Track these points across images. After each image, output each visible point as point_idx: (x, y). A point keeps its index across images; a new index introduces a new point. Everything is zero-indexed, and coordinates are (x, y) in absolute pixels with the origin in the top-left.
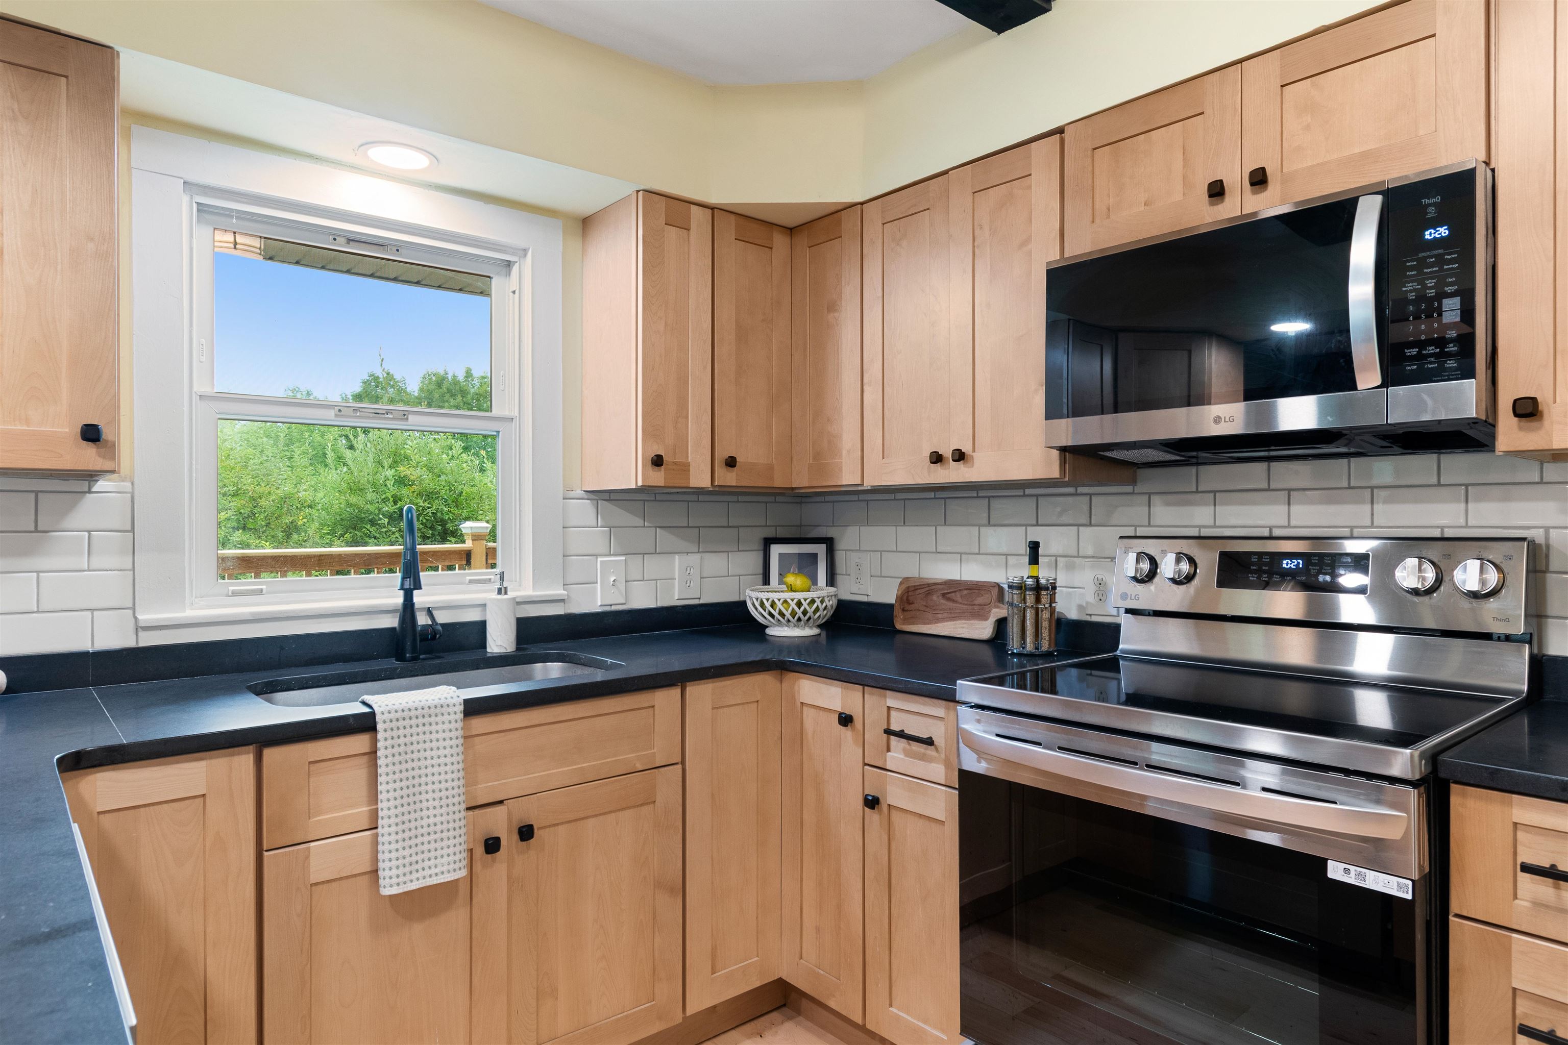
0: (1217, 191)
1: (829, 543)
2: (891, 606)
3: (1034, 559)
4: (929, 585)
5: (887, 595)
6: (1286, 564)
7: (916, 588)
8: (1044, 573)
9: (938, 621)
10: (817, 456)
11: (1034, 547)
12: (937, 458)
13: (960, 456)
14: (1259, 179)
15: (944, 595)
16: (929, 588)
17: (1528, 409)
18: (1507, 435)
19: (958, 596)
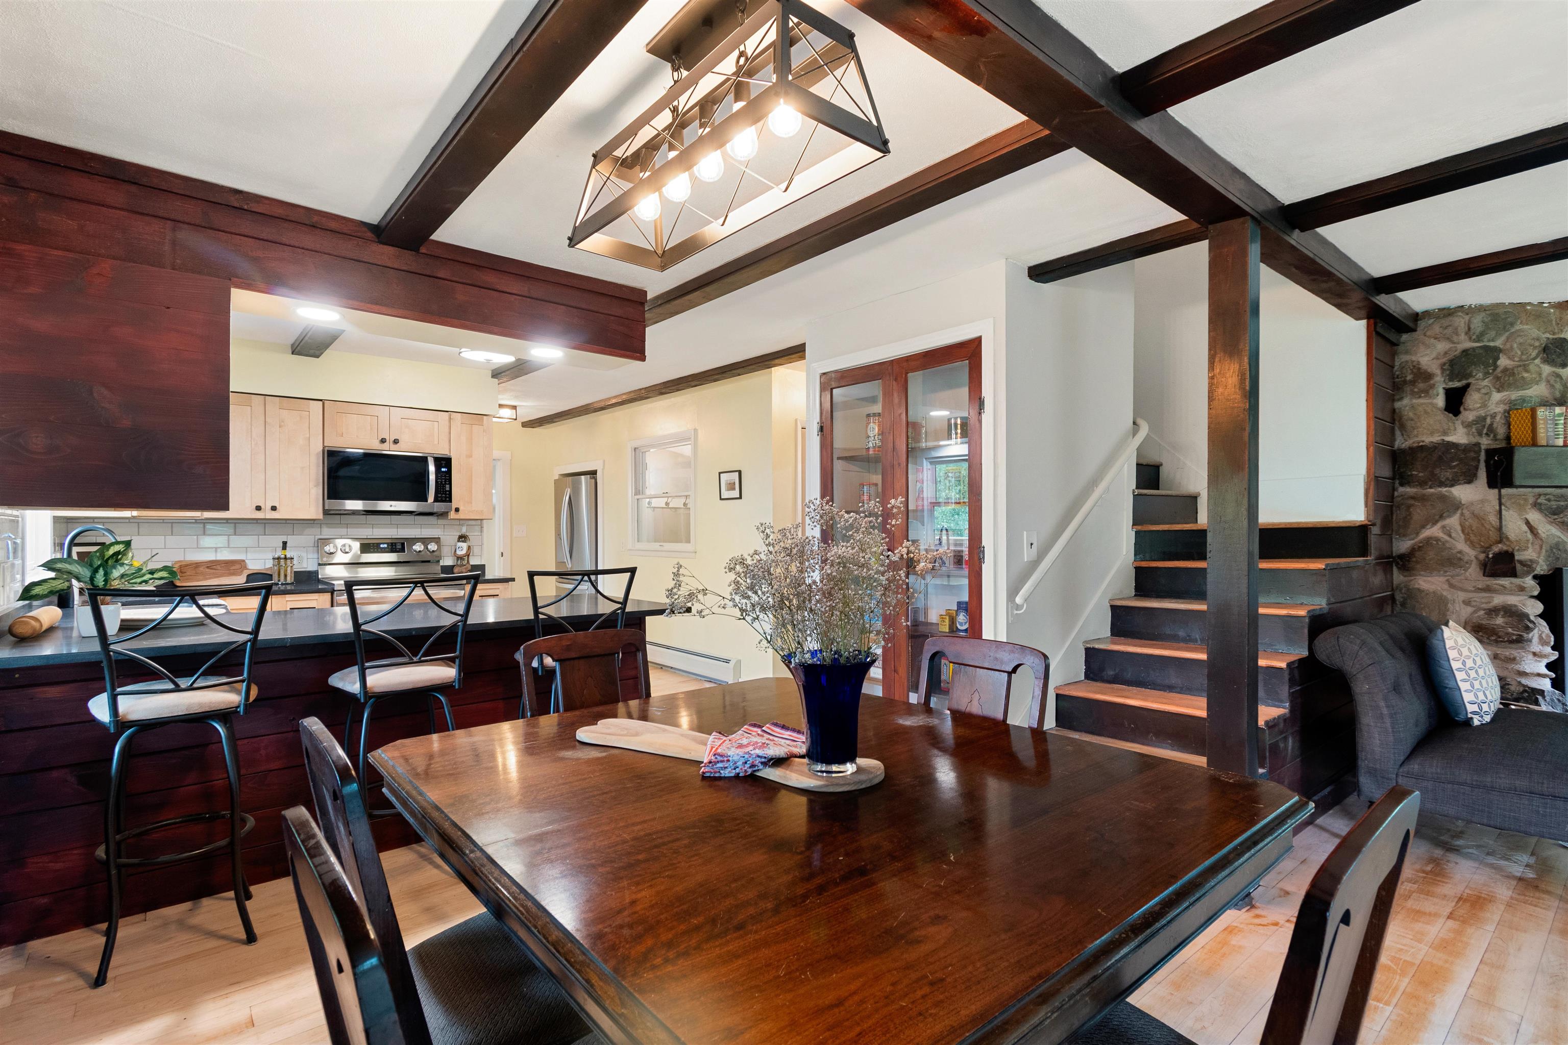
0: (383, 441)
3: (284, 548)
4: (196, 563)
6: (382, 546)
7: (186, 566)
9: (206, 579)
11: (285, 543)
12: (258, 508)
13: (274, 508)
14: (396, 442)
15: (208, 567)
16: (197, 565)
17: (457, 510)
18: (452, 515)
19: (218, 567)
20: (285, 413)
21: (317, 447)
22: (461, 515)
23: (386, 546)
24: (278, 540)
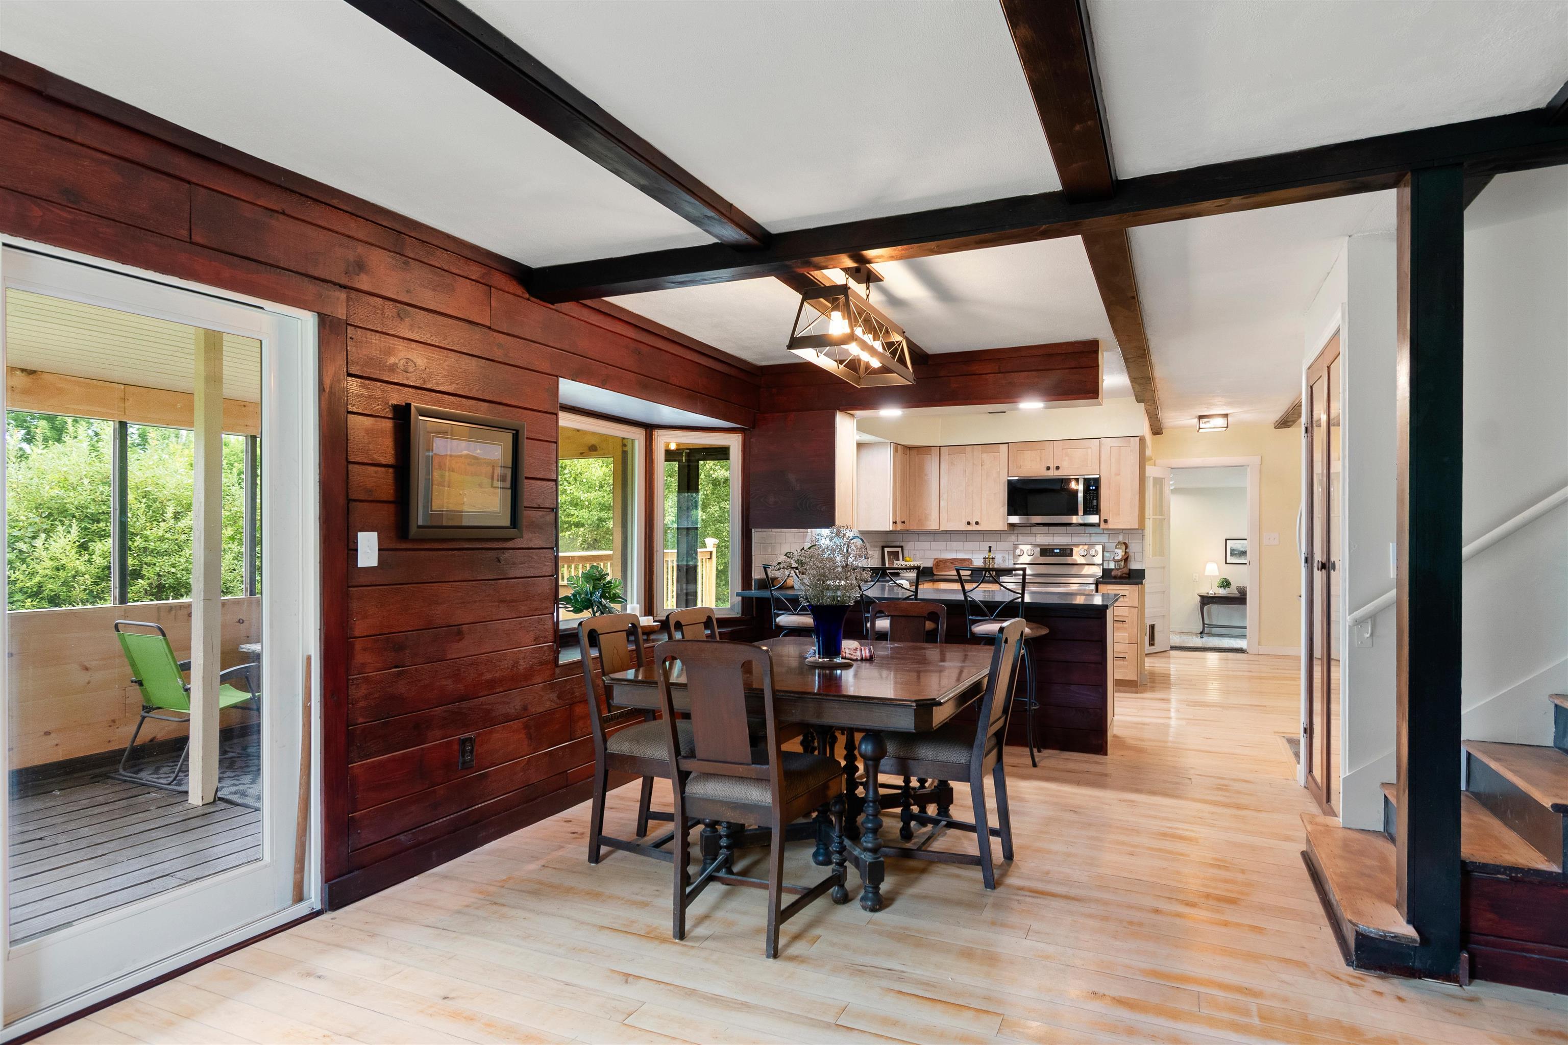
0: (1048, 468)
1: (902, 547)
2: (932, 567)
3: (990, 551)
5: (929, 564)
6: (1055, 551)
7: (940, 561)
8: (992, 555)
9: (950, 571)
10: (920, 520)
11: (990, 547)
12: (969, 523)
13: (977, 523)
14: (1058, 468)
15: (948, 564)
16: (945, 561)
17: (1106, 521)
18: (1103, 525)
19: (957, 563)
20: (984, 456)
21: (1004, 479)
22: (1111, 525)
23: (1058, 551)
24: (986, 546)
